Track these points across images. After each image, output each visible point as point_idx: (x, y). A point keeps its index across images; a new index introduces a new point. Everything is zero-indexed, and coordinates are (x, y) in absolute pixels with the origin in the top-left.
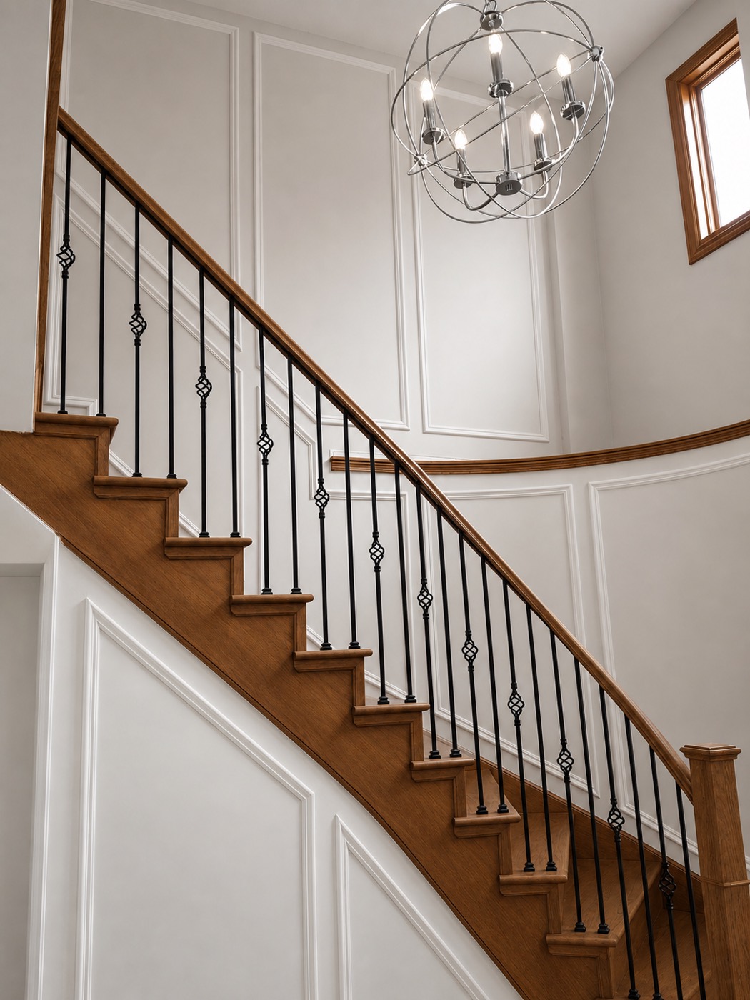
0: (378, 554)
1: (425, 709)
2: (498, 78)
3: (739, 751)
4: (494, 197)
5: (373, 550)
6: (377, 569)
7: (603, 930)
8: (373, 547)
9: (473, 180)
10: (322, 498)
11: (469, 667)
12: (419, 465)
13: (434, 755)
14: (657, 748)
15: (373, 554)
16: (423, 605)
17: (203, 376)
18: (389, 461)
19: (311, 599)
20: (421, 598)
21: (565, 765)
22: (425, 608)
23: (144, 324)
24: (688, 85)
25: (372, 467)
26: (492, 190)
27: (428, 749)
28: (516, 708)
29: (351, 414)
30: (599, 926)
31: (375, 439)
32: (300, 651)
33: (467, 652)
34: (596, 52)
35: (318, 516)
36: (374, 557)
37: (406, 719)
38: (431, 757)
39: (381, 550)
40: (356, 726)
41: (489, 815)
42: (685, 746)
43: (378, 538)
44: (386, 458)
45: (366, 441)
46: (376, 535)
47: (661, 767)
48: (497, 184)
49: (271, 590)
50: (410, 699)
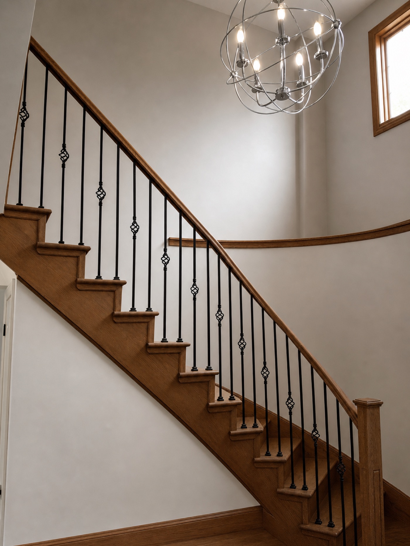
0: (195, 291)
1: (217, 374)
2: (281, 34)
3: (382, 403)
4: (274, 100)
5: (193, 289)
6: (195, 299)
7: (305, 488)
8: (193, 287)
9: (263, 91)
10: (166, 260)
11: (241, 352)
12: (220, 242)
13: (220, 399)
14: (340, 400)
15: (192, 291)
16: (218, 319)
17: (101, 188)
18: (204, 241)
19: (157, 314)
20: (218, 315)
21: (290, 405)
22: (220, 320)
23: (67, 155)
24: (380, 37)
25: (194, 243)
26: (273, 97)
27: (217, 395)
28: (265, 375)
29: (183, 213)
30: (303, 486)
31: (197, 228)
32: (150, 343)
33: (241, 345)
34: (337, 23)
35: (163, 269)
36: (193, 293)
37: (206, 379)
38: (218, 400)
39: (197, 289)
40: (180, 383)
41: (247, 428)
42: (355, 400)
43: (196, 282)
44: (202, 239)
45: (192, 229)
46: (194, 281)
47: (342, 410)
48: (276, 94)
49: (135, 309)
50: (209, 368)
